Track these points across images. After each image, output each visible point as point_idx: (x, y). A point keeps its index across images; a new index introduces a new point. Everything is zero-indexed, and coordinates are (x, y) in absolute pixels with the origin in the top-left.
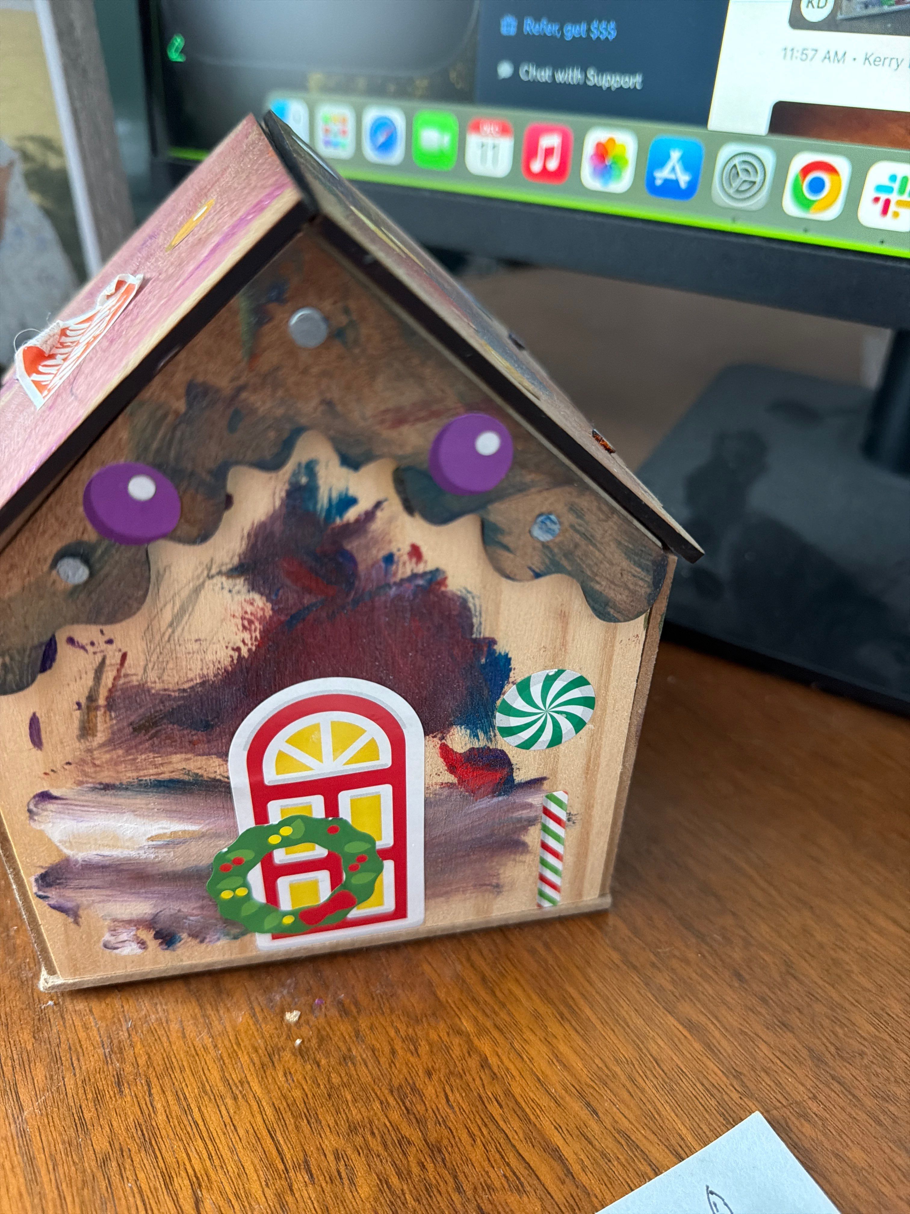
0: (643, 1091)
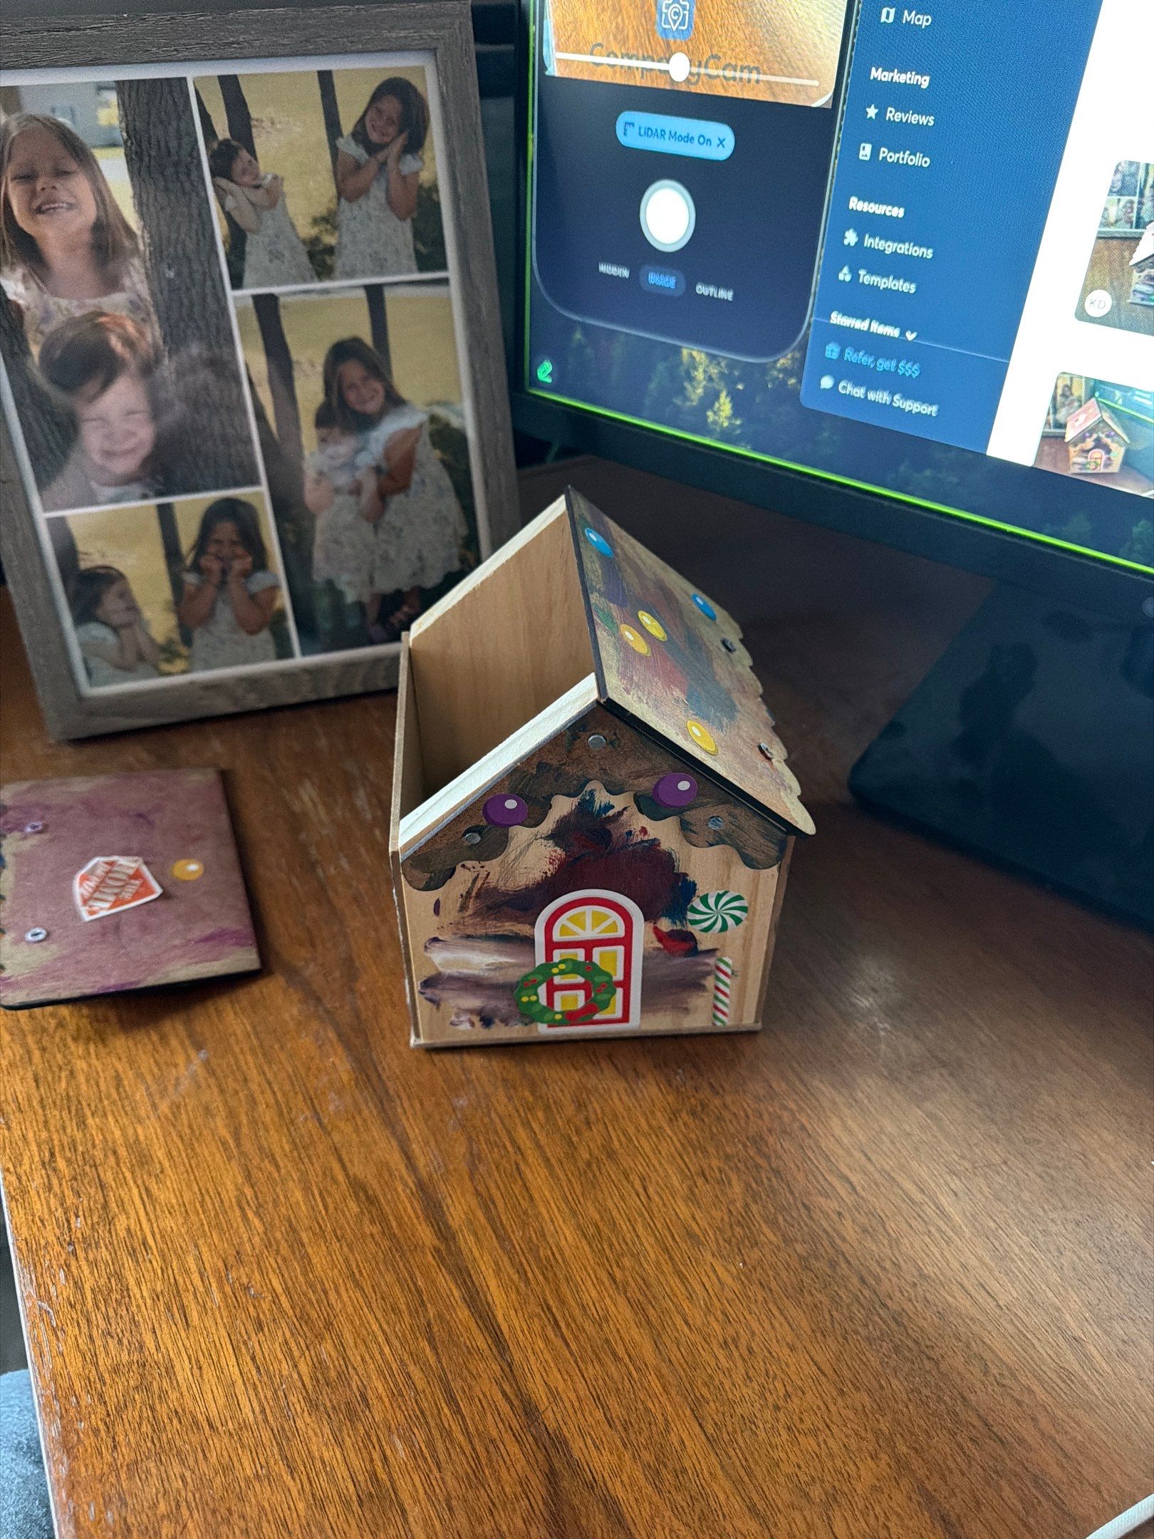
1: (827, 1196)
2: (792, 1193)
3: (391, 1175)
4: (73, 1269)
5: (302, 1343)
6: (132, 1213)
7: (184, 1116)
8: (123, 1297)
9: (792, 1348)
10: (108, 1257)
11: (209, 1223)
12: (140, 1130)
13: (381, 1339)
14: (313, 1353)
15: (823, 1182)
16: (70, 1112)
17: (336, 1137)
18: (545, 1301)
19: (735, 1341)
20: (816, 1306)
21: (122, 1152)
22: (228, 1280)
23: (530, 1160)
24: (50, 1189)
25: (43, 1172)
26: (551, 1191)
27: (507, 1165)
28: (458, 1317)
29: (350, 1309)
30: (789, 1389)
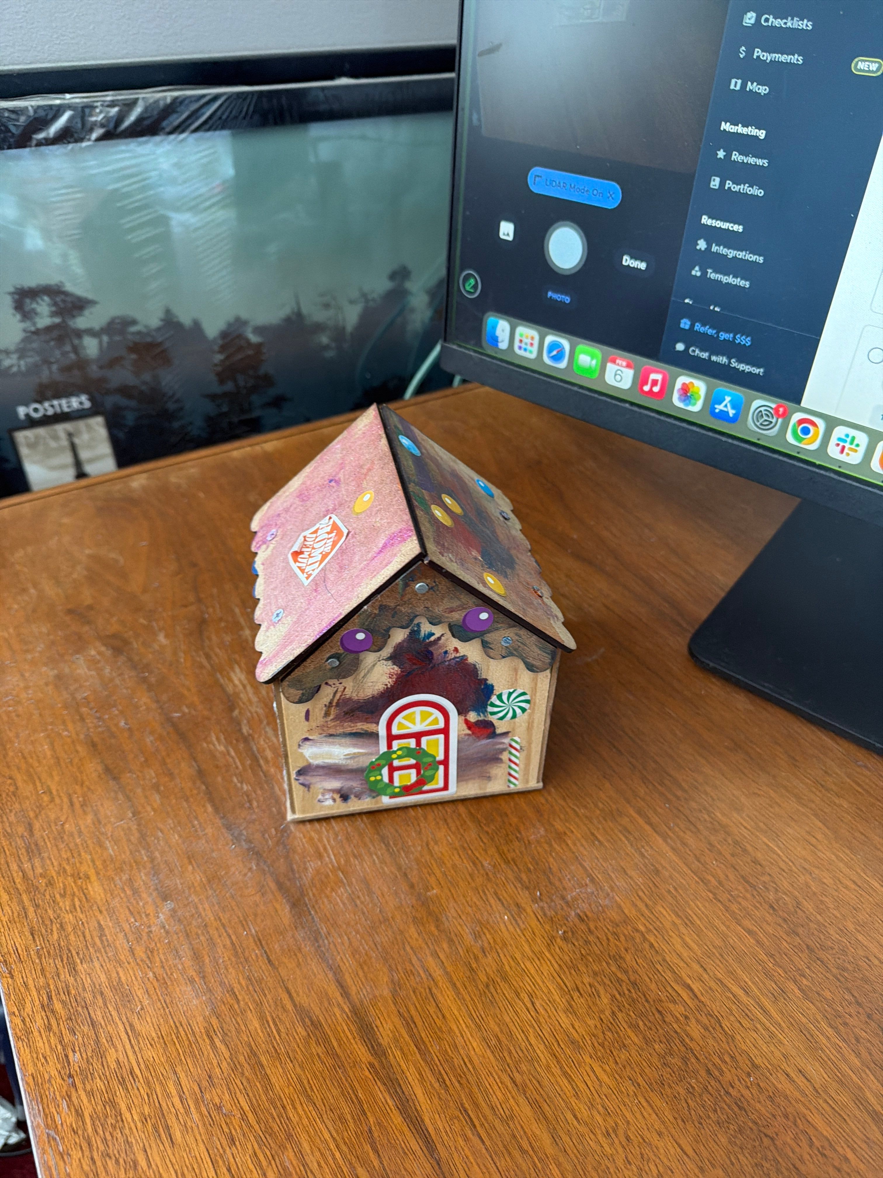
0: (727, 961)
1: (674, 1002)
2: (647, 1001)
3: (330, 1004)
4: (74, 1099)
5: (268, 1153)
6: (120, 1047)
7: (158, 959)
8: (117, 1121)
9: (660, 1134)
10: (103, 1087)
11: (184, 1052)
12: (121, 974)
13: (332, 1146)
14: (277, 1160)
15: (670, 990)
16: (62, 961)
17: (283, 972)
18: (462, 1105)
19: (614, 1131)
20: (675, 1097)
21: (108, 992)
22: (203, 1102)
23: (440, 984)
24: (49, 1028)
25: (43, 1014)
26: (459, 1010)
27: (422, 990)
28: (393, 1123)
29: (305, 1121)
30: (661, 1169)
